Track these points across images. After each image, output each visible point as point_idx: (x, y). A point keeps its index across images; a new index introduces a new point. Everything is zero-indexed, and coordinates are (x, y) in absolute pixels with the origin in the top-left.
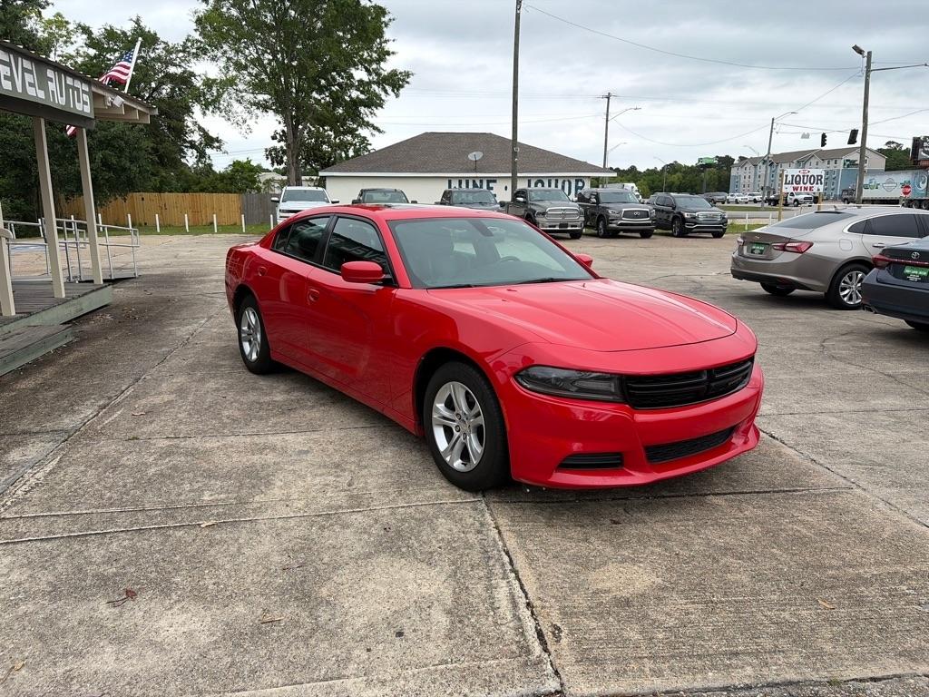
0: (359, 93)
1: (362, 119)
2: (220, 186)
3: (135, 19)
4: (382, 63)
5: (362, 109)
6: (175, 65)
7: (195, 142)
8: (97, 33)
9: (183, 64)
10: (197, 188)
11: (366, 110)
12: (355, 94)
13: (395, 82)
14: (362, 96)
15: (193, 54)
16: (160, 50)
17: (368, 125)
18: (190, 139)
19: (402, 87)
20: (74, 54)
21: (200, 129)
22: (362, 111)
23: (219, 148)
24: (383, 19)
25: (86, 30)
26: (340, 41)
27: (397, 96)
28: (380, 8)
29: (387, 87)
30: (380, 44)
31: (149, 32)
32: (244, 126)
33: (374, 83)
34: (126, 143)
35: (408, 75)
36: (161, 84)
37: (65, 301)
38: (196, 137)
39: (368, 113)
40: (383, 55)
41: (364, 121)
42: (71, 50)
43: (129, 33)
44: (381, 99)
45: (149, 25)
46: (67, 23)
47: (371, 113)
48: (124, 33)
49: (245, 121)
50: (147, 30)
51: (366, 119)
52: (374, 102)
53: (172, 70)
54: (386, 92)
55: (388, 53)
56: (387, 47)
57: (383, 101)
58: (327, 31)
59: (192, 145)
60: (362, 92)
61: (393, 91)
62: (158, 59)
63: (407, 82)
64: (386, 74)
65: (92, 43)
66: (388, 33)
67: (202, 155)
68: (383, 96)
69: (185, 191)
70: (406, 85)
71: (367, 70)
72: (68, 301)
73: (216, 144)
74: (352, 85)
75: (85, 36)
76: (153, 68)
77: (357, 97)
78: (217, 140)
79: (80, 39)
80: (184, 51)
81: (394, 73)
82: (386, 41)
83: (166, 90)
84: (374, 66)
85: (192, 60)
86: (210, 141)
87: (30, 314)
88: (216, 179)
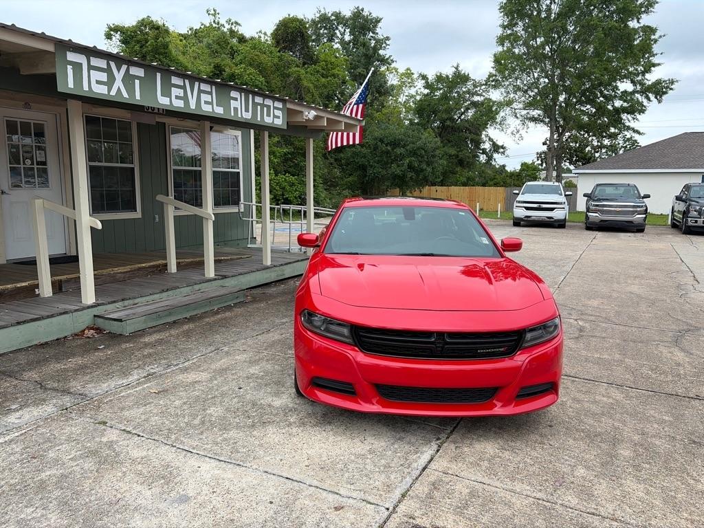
0: (621, 102)
1: (624, 124)
2: (508, 181)
3: (455, 65)
4: (646, 74)
5: (624, 116)
6: (478, 95)
7: (486, 149)
8: (431, 77)
9: (484, 94)
10: (492, 183)
11: (629, 116)
12: (618, 103)
13: (659, 90)
14: (625, 105)
15: (492, 85)
16: (469, 85)
17: (628, 128)
18: (483, 147)
19: (666, 93)
20: (414, 94)
21: (490, 139)
22: (624, 118)
23: (503, 153)
24: (653, 37)
25: (424, 77)
26: (610, 60)
27: (660, 102)
28: (649, 27)
29: (650, 95)
30: (649, 58)
31: (464, 74)
32: (518, 135)
33: (637, 92)
34: (425, 151)
35: (672, 82)
36: (467, 109)
37: (268, 268)
38: (487, 146)
39: (630, 118)
40: (649, 67)
41: (625, 126)
42: (413, 91)
43: (451, 77)
44: (643, 106)
45: (464, 69)
46: (413, 74)
47: (634, 119)
48: (447, 76)
49: (518, 132)
50: (463, 72)
51: (627, 124)
52: (636, 109)
53: (476, 98)
54: (649, 99)
55: (654, 65)
56: (655, 60)
57: (645, 107)
58: (597, 54)
59: (484, 152)
60: (625, 101)
61: (656, 98)
62: (468, 92)
63: (671, 89)
64: (650, 83)
65: (427, 86)
66: (656, 48)
67: (490, 158)
68: (645, 102)
69: (484, 185)
70: (670, 92)
71: (632, 82)
72: (272, 267)
73: (502, 150)
74: (615, 96)
75: (424, 81)
76: (464, 98)
77: (622, 106)
78: (503, 147)
79: (420, 84)
80: (486, 84)
81: (658, 82)
82: (654, 55)
83: (471, 113)
84: (640, 78)
85: (491, 90)
86: (496, 148)
87: (225, 277)
88: (507, 176)
